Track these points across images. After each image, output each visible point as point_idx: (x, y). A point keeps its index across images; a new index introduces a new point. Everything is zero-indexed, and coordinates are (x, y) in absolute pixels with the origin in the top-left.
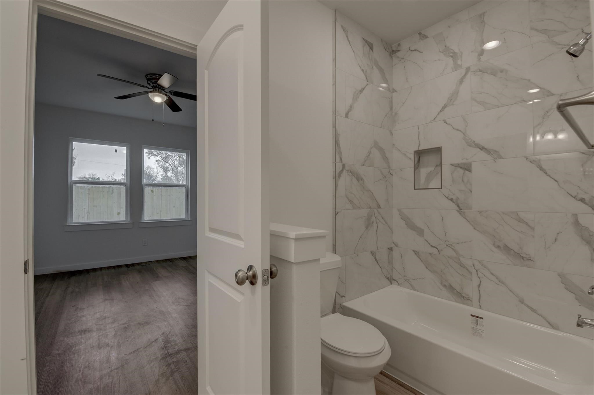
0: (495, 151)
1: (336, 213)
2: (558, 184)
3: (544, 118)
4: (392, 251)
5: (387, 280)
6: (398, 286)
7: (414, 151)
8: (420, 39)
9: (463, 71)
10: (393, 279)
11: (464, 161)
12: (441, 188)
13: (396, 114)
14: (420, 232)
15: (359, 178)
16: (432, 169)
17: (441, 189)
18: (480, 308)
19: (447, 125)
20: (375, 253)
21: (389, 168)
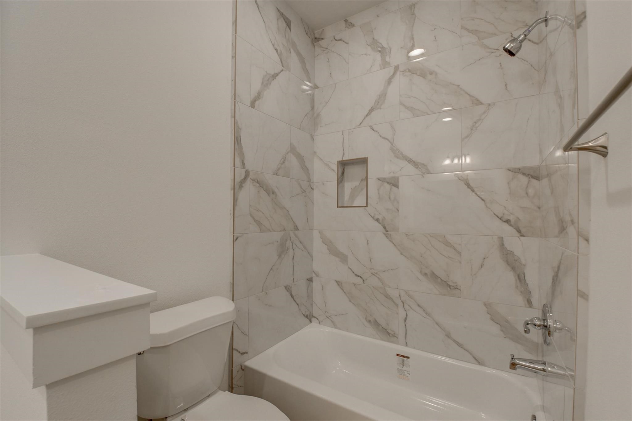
0: (423, 164)
1: (235, 238)
2: (485, 204)
3: (472, 129)
4: (312, 282)
5: (306, 318)
6: (319, 325)
7: (338, 161)
8: (346, 27)
9: (392, 70)
10: (313, 316)
11: (392, 175)
12: (367, 206)
13: (318, 115)
14: (344, 259)
15: (270, 192)
16: (357, 183)
17: (366, 208)
18: (407, 345)
19: (374, 131)
20: (291, 287)
21: (310, 181)
